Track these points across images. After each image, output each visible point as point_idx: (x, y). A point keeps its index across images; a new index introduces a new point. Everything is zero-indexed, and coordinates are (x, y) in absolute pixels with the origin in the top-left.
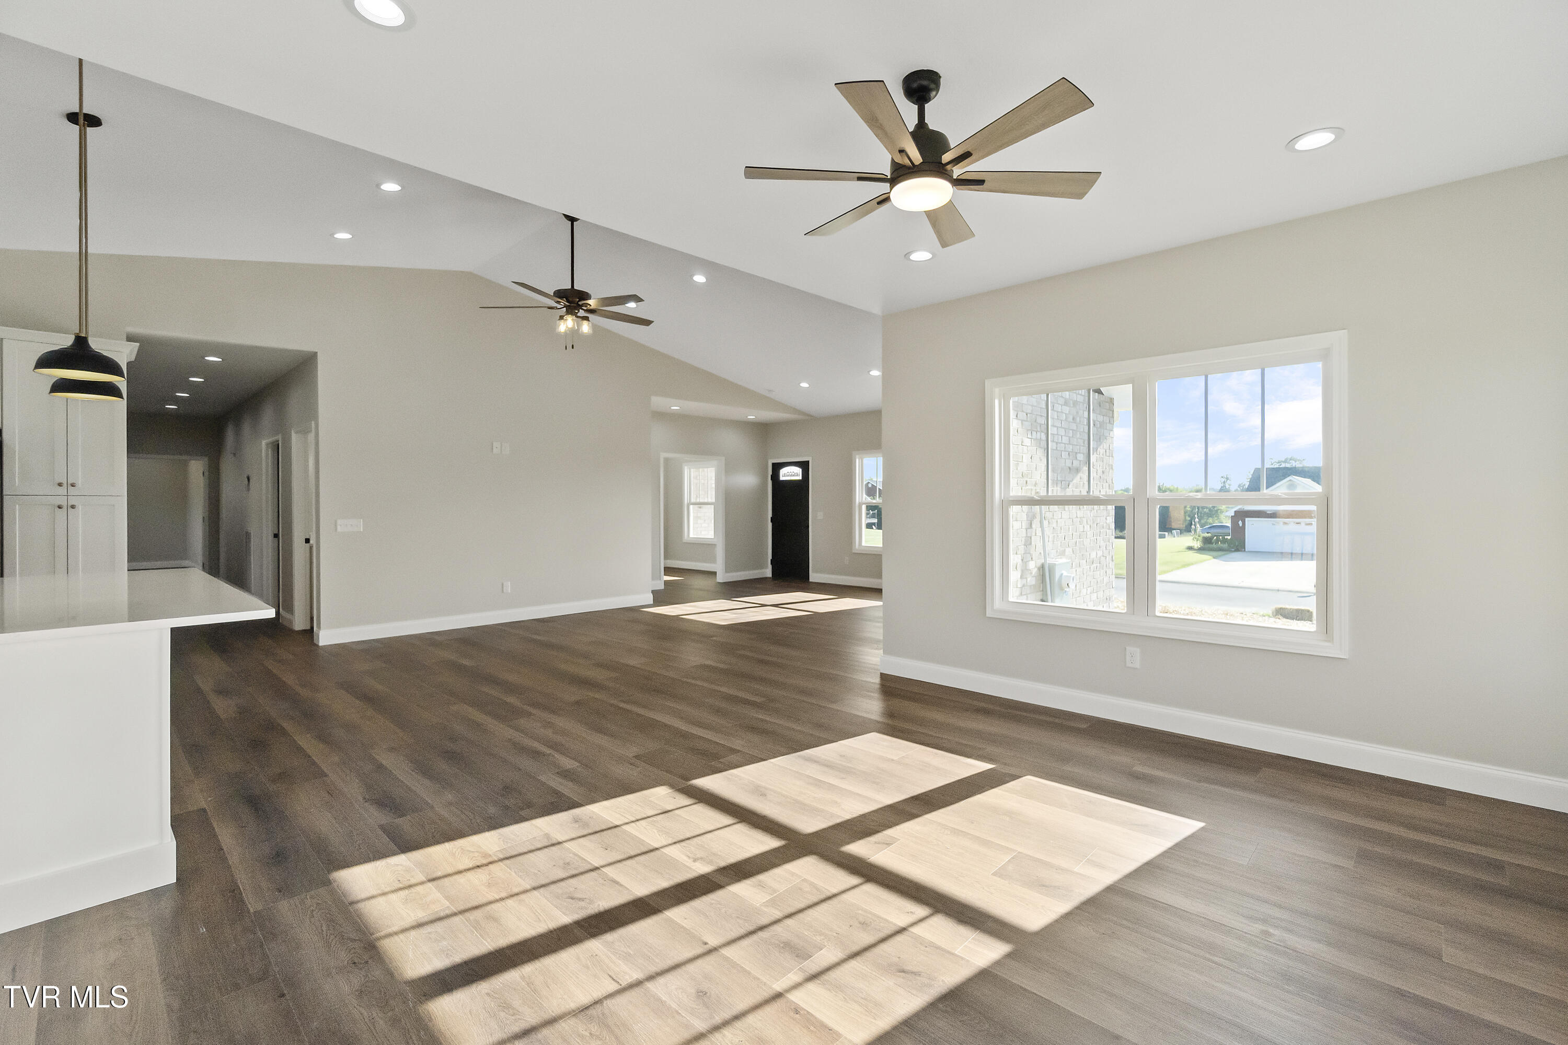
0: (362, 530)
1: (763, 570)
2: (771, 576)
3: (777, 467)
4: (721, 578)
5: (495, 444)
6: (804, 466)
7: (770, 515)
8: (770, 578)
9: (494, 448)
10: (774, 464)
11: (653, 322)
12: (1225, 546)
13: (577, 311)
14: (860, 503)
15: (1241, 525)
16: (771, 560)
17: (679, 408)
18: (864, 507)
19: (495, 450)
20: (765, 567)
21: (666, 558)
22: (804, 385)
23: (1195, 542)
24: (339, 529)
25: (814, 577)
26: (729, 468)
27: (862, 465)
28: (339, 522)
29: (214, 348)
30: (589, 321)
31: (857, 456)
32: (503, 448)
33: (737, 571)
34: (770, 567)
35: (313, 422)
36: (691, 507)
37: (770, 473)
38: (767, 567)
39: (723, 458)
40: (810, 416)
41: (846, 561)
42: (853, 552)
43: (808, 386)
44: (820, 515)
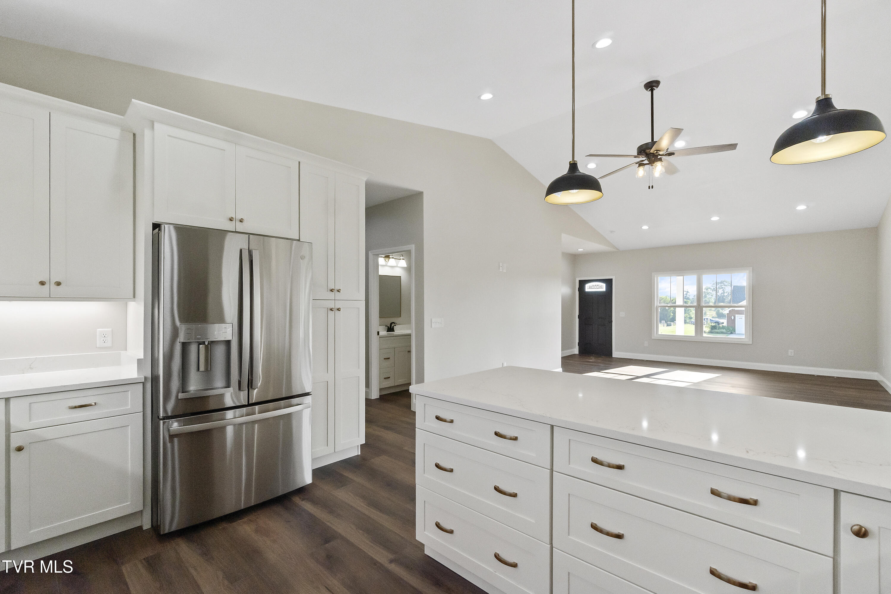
0: (443, 326)
1: (572, 350)
2: (578, 353)
3: (582, 283)
5: (500, 263)
6: (609, 282)
7: (577, 313)
8: (577, 354)
10: (580, 281)
12: (724, 331)
14: (656, 306)
15: (733, 319)
16: (578, 343)
18: (659, 308)
20: (572, 347)
22: (645, 227)
23: (707, 328)
25: (616, 354)
28: (433, 320)
31: (657, 276)
34: (577, 347)
37: (577, 286)
38: (575, 348)
40: (618, 249)
41: (646, 344)
42: (652, 338)
43: (648, 228)
44: (622, 314)
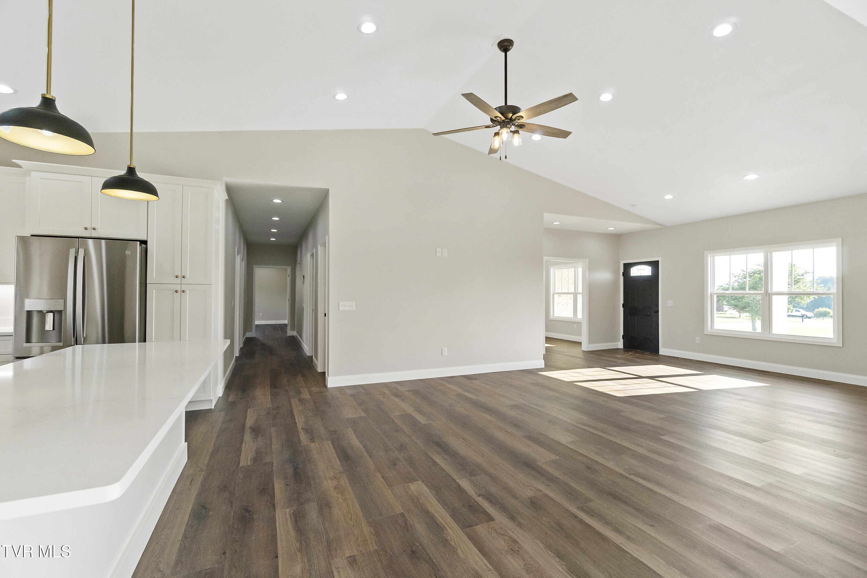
0: (354, 310)
1: (617, 343)
2: (622, 347)
3: (627, 267)
4: (585, 347)
6: (655, 265)
7: (622, 302)
8: (622, 349)
9: (437, 252)
10: (625, 264)
11: (572, 133)
13: (509, 126)
14: (711, 294)
16: (623, 336)
17: (559, 223)
18: (715, 296)
19: (438, 254)
20: (616, 340)
21: (546, 331)
22: (669, 197)
24: (341, 308)
25: (663, 351)
26: (591, 267)
27: (714, 263)
28: (341, 303)
29: (279, 191)
30: (519, 134)
31: (709, 255)
32: (443, 253)
33: (598, 342)
34: (622, 341)
35: (327, 236)
36: (556, 296)
37: (622, 270)
38: (619, 341)
39: (587, 260)
40: (662, 225)
41: (698, 339)
42: (705, 333)
43: (672, 197)
44: (670, 303)
